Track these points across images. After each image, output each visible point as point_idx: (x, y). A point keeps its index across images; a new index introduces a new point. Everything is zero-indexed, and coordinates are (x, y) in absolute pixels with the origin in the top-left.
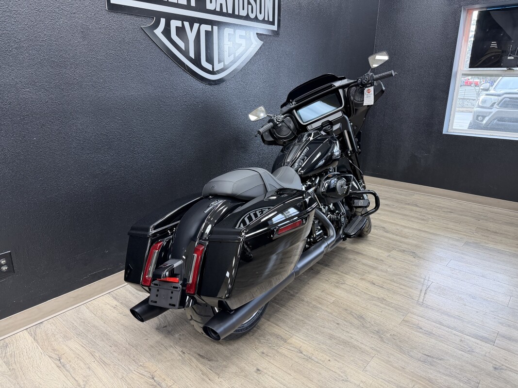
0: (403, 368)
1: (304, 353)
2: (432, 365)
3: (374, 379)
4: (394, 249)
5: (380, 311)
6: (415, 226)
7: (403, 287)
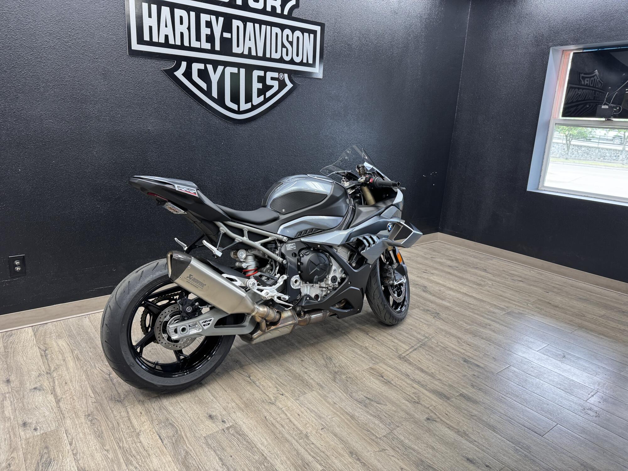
0: (335, 403)
1: (251, 378)
2: (365, 406)
3: (300, 407)
4: (418, 307)
5: (354, 356)
6: (465, 290)
7: (396, 341)
